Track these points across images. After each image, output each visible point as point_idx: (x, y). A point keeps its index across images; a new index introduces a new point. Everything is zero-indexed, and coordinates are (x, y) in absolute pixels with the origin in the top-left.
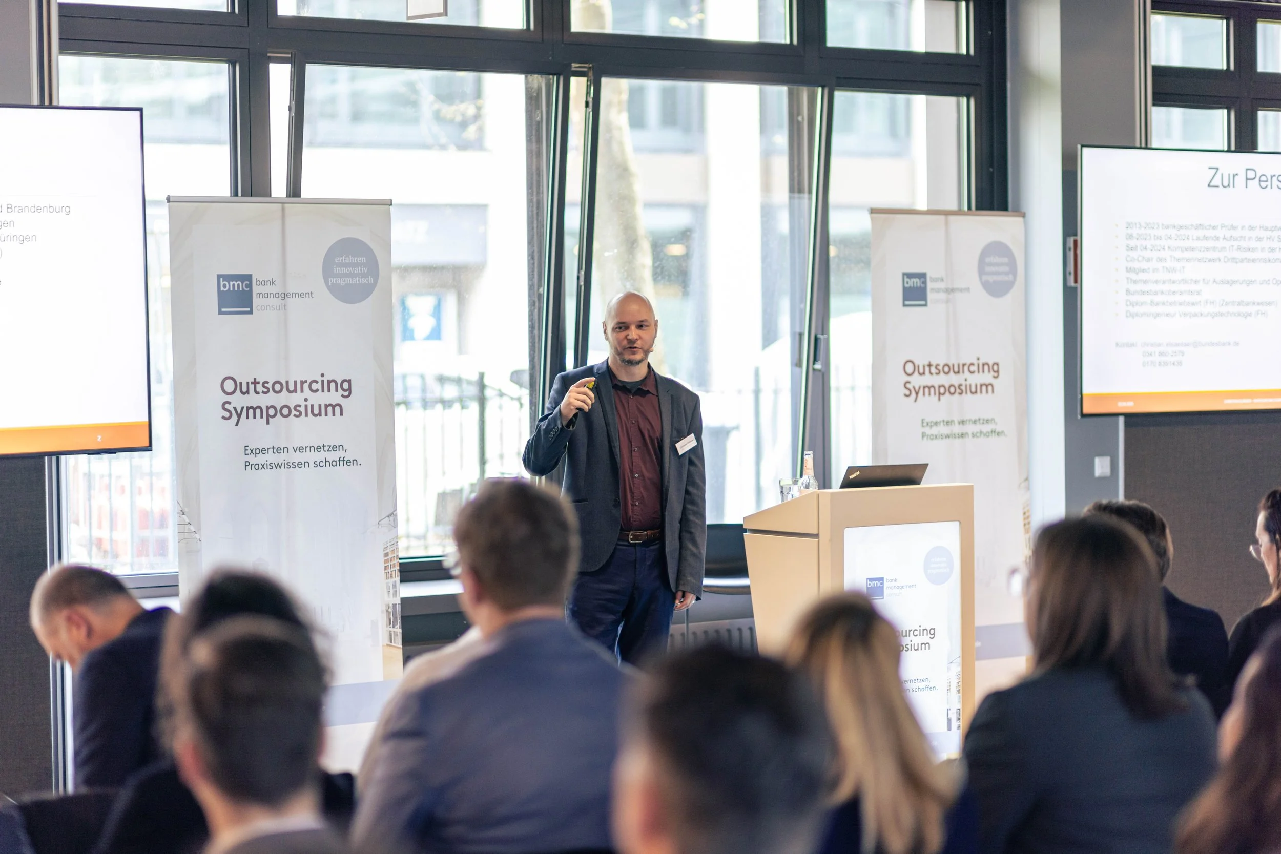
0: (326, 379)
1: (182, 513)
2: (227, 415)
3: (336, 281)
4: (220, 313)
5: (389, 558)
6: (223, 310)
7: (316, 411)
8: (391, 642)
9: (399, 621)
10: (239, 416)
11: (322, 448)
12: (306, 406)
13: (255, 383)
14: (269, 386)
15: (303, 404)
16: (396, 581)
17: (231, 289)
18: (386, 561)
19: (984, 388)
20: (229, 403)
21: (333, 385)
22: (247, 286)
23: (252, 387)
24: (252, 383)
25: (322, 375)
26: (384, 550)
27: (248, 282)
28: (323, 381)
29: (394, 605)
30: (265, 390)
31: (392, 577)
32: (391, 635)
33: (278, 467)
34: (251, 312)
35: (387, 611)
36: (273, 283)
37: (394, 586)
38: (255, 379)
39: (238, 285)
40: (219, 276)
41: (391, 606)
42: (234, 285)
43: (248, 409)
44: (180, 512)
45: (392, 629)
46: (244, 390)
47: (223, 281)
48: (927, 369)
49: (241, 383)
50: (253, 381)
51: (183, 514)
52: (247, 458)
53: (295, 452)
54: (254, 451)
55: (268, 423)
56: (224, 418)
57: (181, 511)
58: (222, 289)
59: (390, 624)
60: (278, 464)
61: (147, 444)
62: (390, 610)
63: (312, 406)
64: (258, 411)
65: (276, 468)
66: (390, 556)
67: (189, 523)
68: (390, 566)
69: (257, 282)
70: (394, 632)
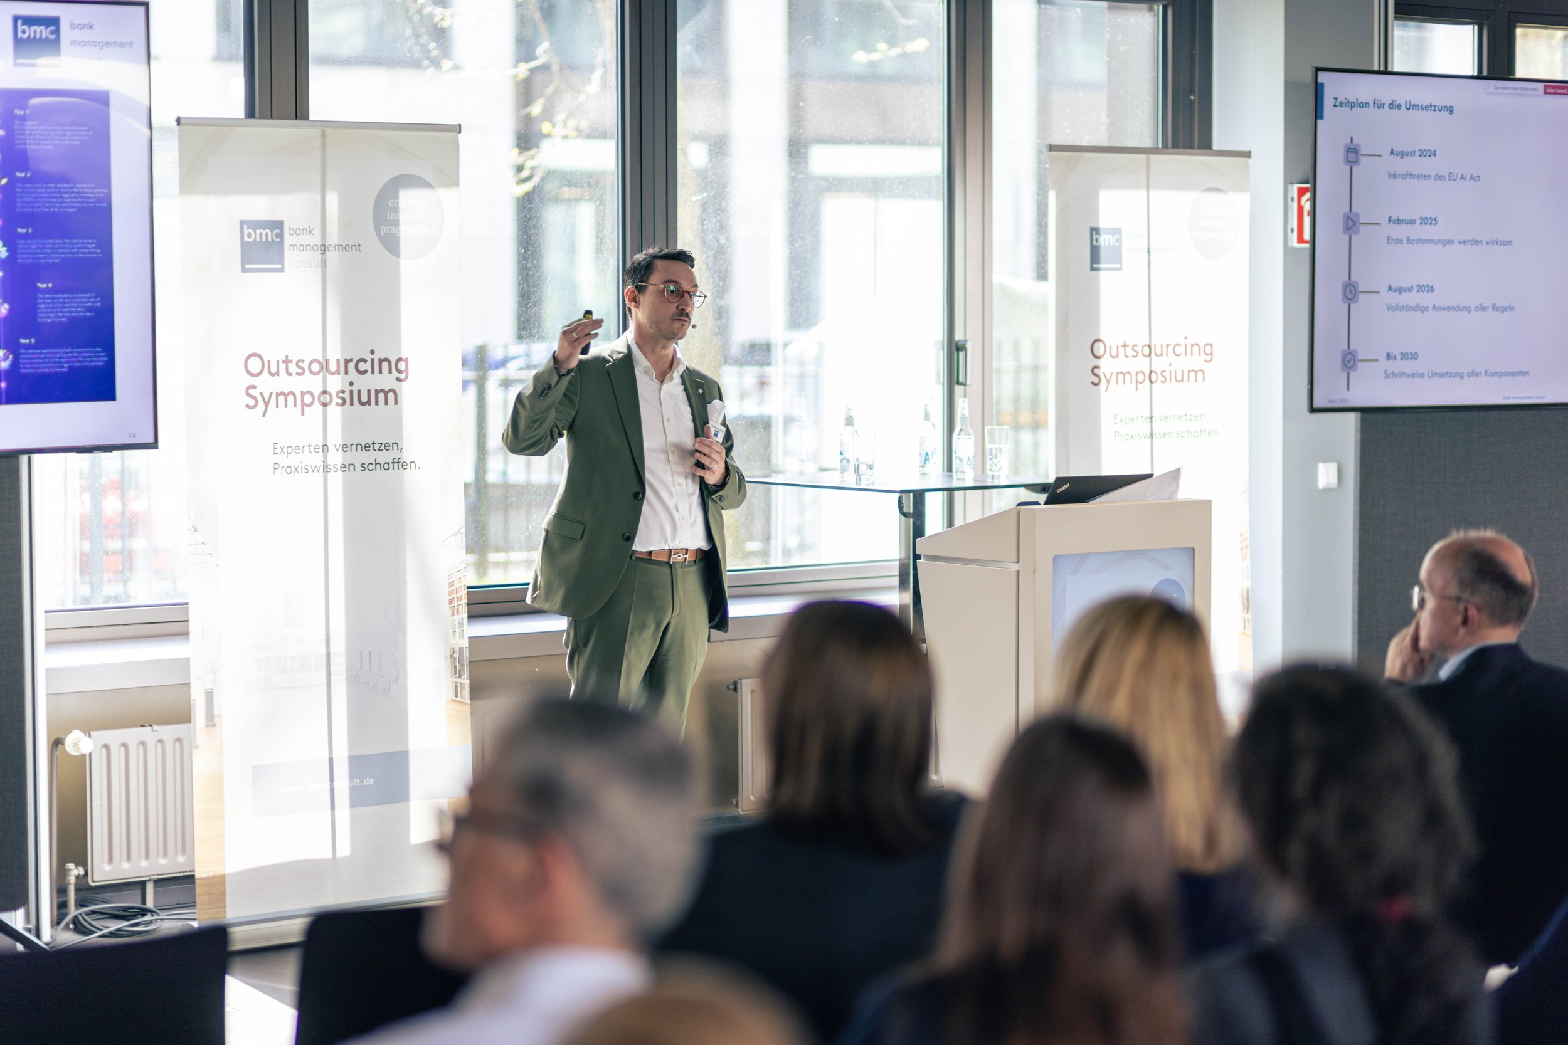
0: (376, 357)
1: (194, 530)
2: (252, 402)
3: (390, 230)
4: (244, 270)
5: (454, 588)
6: (247, 266)
7: (364, 399)
8: (457, 696)
9: (466, 669)
10: (267, 404)
11: (372, 446)
12: (351, 392)
13: (287, 361)
14: (305, 365)
15: (348, 388)
16: (462, 618)
17: (258, 239)
18: (451, 593)
19: (1192, 375)
20: (254, 387)
21: (385, 365)
22: (278, 235)
23: (282, 366)
24: (283, 362)
25: (372, 352)
26: (449, 579)
27: (279, 231)
28: (373, 360)
29: (461, 649)
30: (300, 371)
31: (458, 613)
32: (456, 688)
33: (316, 471)
34: (282, 270)
35: (452, 656)
36: (310, 232)
37: (461, 624)
38: (287, 356)
39: (267, 234)
40: (242, 223)
41: (457, 650)
42: (261, 234)
43: (278, 395)
44: (191, 528)
45: (458, 680)
46: (274, 370)
47: (248, 228)
48: (1121, 350)
49: (269, 362)
50: (284, 359)
51: (196, 531)
52: (277, 459)
53: (337, 450)
54: (285, 450)
55: (303, 414)
56: (247, 406)
57: (193, 527)
58: (246, 239)
59: (456, 673)
60: (316, 467)
61: (152, 440)
62: (456, 655)
63: (359, 392)
64: (290, 398)
65: (313, 471)
66: (456, 586)
67: (203, 543)
68: (456, 598)
69: (290, 229)
70: (461, 683)
